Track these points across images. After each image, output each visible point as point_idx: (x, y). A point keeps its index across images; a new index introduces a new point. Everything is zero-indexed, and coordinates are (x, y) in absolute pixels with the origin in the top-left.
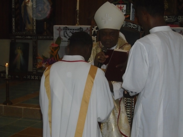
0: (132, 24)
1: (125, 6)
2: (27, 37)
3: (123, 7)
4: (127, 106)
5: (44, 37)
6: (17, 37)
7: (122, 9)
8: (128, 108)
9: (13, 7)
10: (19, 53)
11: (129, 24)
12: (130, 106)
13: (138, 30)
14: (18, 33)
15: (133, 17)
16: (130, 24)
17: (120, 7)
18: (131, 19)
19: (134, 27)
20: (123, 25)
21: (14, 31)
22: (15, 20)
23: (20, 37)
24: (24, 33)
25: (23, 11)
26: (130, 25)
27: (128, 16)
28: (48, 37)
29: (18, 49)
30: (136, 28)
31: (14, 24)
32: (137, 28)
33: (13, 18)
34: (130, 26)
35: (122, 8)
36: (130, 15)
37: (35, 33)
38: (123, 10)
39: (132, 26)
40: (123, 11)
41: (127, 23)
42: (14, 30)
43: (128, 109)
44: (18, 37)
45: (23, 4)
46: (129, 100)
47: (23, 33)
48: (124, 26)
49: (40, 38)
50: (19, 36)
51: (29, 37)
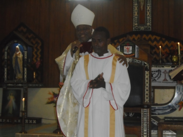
0: (137, 60)
1: (131, 47)
2: (18, 85)
3: (130, 48)
4: (144, 115)
5: (34, 85)
6: (8, 85)
8: (145, 116)
9: (6, 58)
10: (12, 99)
11: (135, 60)
12: (146, 115)
13: (142, 64)
14: (10, 81)
17: (127, 48)
18: (136, 57)
21: (6, 79)
22: (7, 70)
23: (12, 85)
25: (14, 62)
27: (134, 55)
28: (37, 85)
29: (11, 95)
31: (6, 73)
33: (5, 68)
34: (136, 62)
37: (26, 81)
40: (130, 51)
41: (133, 60)
43: (145, 118)
44: (10, 85)
45: (14, 56)
46: (146, 111)
47: (15, 81)
48: (131, 62)
49: (30, 86)
51: (20, 85)
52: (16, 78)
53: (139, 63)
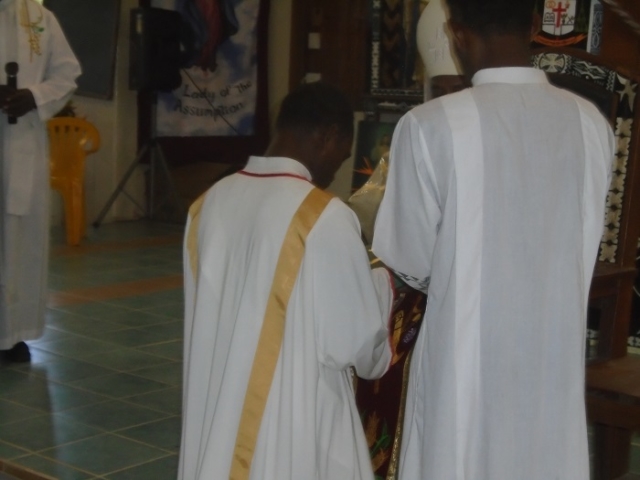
0: (589, 66)
3: (567, 6)
6: (382, 104)
7: (563, 13)
9: (377, 4)
11: (579, 66)
13: (605, 86)
14: (389, 90)
15: (596, 40)
16: (583, 65)
17: (557, 6)
18: (589, 49)
19: (595, 75)
20: (562, 69)
21: (375, 84)
22: (382, 48)
23: (393, 105)
24: (406, 91)
26: (583, 67)
27: (580, 38)
29: (382, 144)
30: (599, 80)
31: (375, 61)
32: (605, 80)
33: (375, 41)
34: (583, 73)
35: (565, 10)
36: (586, 34)
38: (565, 16)
39: (588, 73)
40: (567, 20)
41: (573, 62)
42: (375, 82)
44: (386, 104)
47: (404, 93)
48: (563, 72)
50: (391, 101)
52: (414, 78)
53: (594, 77)
